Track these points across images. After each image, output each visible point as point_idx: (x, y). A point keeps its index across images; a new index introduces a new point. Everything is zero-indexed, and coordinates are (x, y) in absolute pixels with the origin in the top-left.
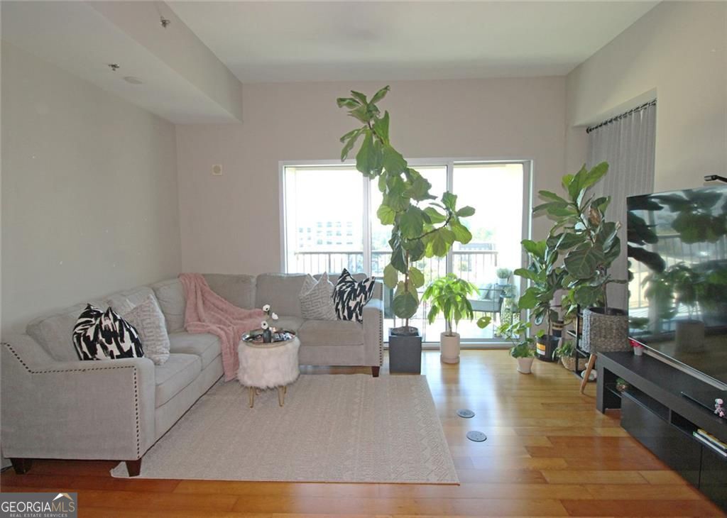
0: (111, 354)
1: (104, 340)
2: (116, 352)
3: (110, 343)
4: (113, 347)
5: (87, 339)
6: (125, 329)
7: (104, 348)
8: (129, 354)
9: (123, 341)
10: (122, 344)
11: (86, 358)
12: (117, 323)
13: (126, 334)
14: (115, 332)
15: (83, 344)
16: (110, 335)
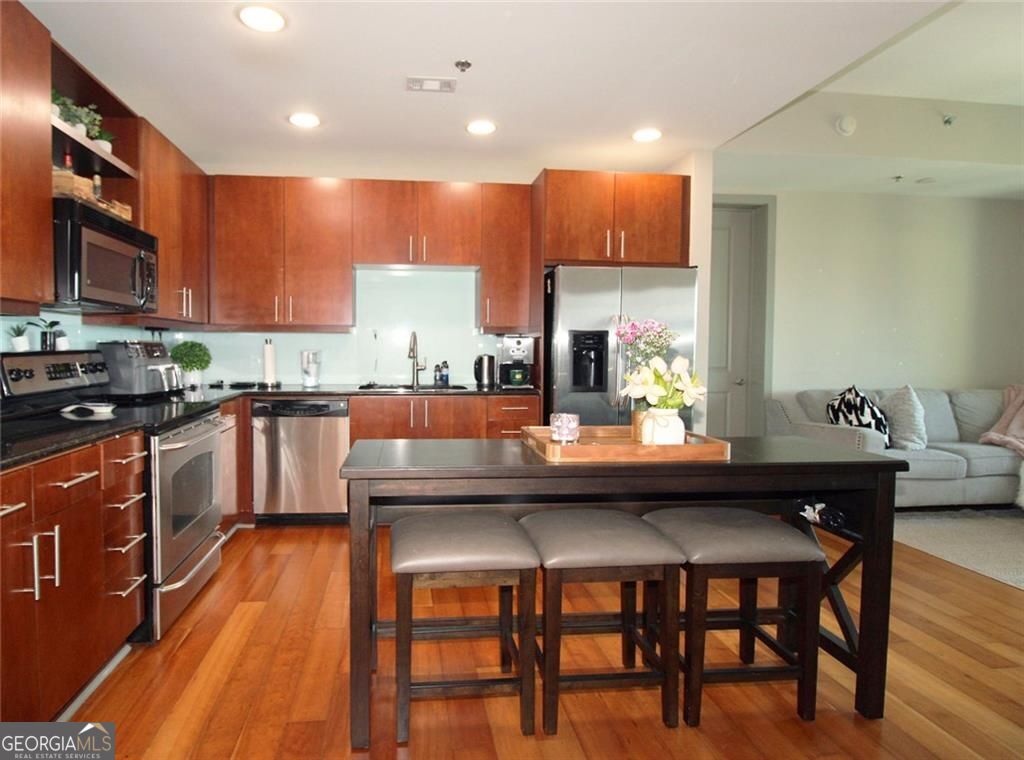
0: (851, 423)
1: (845, 410)
2: (855, 422)
3: (851, 413)
4: (852, 417)
5: (833, 407)
6: (866, 406)
7: (846, 417)
8: (869, 425)
9: (862, 414)
10: (861, 417)
11: (832, 422)
12: (859, 399)
13: (867, 411)
14: (855, 405)
15: (830, 412)
16: (851, 407)
